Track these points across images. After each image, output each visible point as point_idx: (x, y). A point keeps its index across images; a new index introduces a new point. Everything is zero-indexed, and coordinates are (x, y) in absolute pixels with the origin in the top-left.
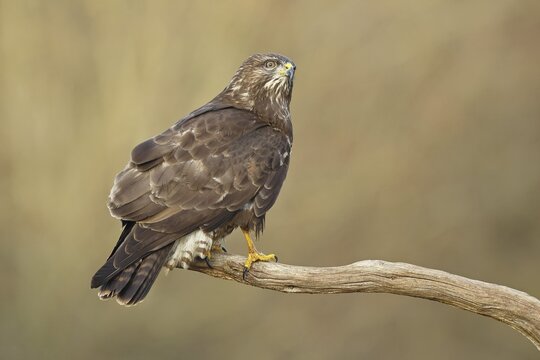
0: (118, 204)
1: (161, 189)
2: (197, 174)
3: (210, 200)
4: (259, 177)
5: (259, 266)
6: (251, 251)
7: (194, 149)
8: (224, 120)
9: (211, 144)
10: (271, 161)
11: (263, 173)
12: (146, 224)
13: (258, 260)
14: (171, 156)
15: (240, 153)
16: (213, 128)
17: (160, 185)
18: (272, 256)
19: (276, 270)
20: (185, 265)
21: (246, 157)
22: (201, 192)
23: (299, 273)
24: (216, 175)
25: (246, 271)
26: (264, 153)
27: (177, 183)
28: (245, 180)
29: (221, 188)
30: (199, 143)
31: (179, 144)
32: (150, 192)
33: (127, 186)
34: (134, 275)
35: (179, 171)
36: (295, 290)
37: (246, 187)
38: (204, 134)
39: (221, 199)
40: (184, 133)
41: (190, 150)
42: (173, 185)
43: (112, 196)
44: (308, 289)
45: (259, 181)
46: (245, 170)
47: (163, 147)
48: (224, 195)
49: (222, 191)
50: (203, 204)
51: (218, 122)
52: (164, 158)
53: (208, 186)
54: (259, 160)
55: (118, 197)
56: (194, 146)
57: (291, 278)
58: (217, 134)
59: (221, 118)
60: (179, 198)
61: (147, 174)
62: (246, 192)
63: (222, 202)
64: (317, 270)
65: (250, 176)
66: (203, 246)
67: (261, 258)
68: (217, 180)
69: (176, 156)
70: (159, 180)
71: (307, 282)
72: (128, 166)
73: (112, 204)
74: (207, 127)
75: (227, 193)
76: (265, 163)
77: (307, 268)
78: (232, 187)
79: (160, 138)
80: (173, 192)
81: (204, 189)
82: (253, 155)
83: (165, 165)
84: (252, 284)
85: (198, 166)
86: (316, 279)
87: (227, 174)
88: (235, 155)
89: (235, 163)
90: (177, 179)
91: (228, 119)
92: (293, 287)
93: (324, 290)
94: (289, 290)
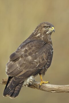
0: (9, 72)
1: (21, 66)
2: (30, 60)
3: (35, 67)
4: (47, 58)
5: (44, 85)
6: (41, 80)
7: (28, 54)
8: (35, 43)
9: (33, 51)
10: (49, 53)
11: (47, 57)
12: (17, 76)
13: (44, 83)
14: (22, 57)
15: (40, 52)
16: (32, 46)
17: (20, 65)
18: (48, 82)
19: (49, 86)
20: (27, 86)
21: (42, 53)
22: (32, 65)
23: (55, 87)
24: (35, 59)
25: (40, 86)
26: (47, 51)
27: (25, 64)
28: (43, 60)
29: (37, 63)
30: (29, 51)
31: (23, 53)
32: (17, 68)
33: (10, 67)
34: (14, 90)
35: (25, 60)
36: (54, 92)
37: (44, 61)
38: (30, 49)
39: (37, 66)
40: (24, 49)
41: (27, 54)
42: (24, 64)
43: (6, 71)
44: (58, 91)
45: (47, 59)
46: (43, 57)
47: (19, 54)
48: (38, 65)
49: (37, 64)
50: (33, 68)
51: (33, 44)
52: (20, 57)
53: (33, 63)
54: (46, 53)
55: (8, 70)
56: (28, 53)
57: (53, 88)
58: (34, 48)
59: (34, 43)
60: (26, 67)
61: (15, 63)
62: (44, 63)
63: (38, 67)
64: (61, 86)
65: (44, 59)
66: (31, 80)
67: (45, 83)
68: (35, 61)
69: (23, 56)
70: (19, 64)
71: (58, 89)
72: (9, 61)
73: (7, 73)
74: (30, 46)
75: (39, 64)
76: (48, 54)
77: (58, 85)
78: (40, 62)
79: (17, 52)
80: (24, 66)
81: (32, 64)
82: (44, 52)
83: (20, 59)
84: (42, 90)
85: (30, 58)
86: (60, 88)
87: (38, 59)
88: (39, 53)
89: (40, 55)
90: (25, 62)
91: (36, 43)
92: (54, 91)
93: (63, 92)
94: (53, 92)
